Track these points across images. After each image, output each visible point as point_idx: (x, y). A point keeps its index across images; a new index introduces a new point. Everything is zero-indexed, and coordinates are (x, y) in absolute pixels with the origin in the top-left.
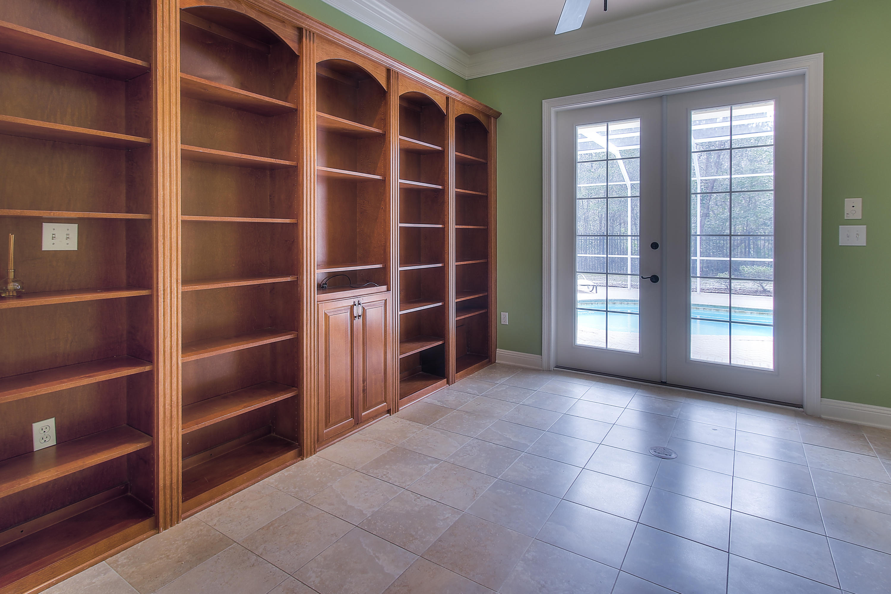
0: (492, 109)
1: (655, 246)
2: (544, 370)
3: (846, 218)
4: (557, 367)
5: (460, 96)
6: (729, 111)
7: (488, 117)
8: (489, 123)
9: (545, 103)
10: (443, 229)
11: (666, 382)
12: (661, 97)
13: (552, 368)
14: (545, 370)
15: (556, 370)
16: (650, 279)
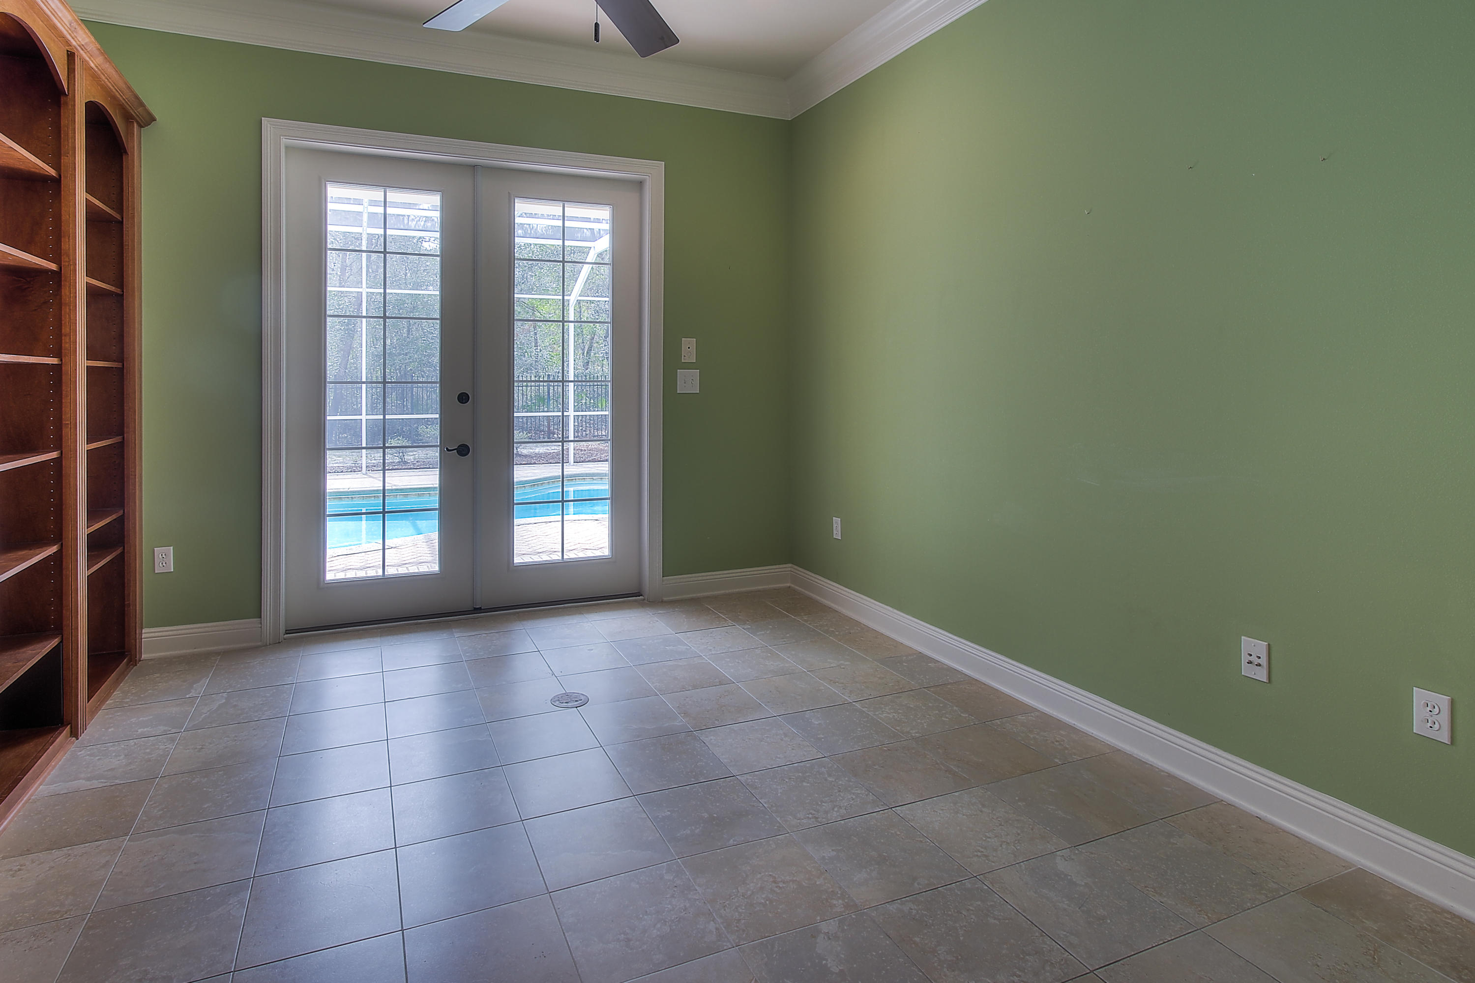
0: (142, 104)
1: (463, 398)
2: (266, 645)
3: (683, 361)
4: (288, 632)
5: (100, 60)
6: (561, 208)
7: (128, 118)
8: (130, 133)
9: (269, 125)
10: (58, 368)
11: (481, 608)
12: (474, 167)
13: (283, 636)
14: (268, 644)
15: (290, 638)
16: (457, 452)
